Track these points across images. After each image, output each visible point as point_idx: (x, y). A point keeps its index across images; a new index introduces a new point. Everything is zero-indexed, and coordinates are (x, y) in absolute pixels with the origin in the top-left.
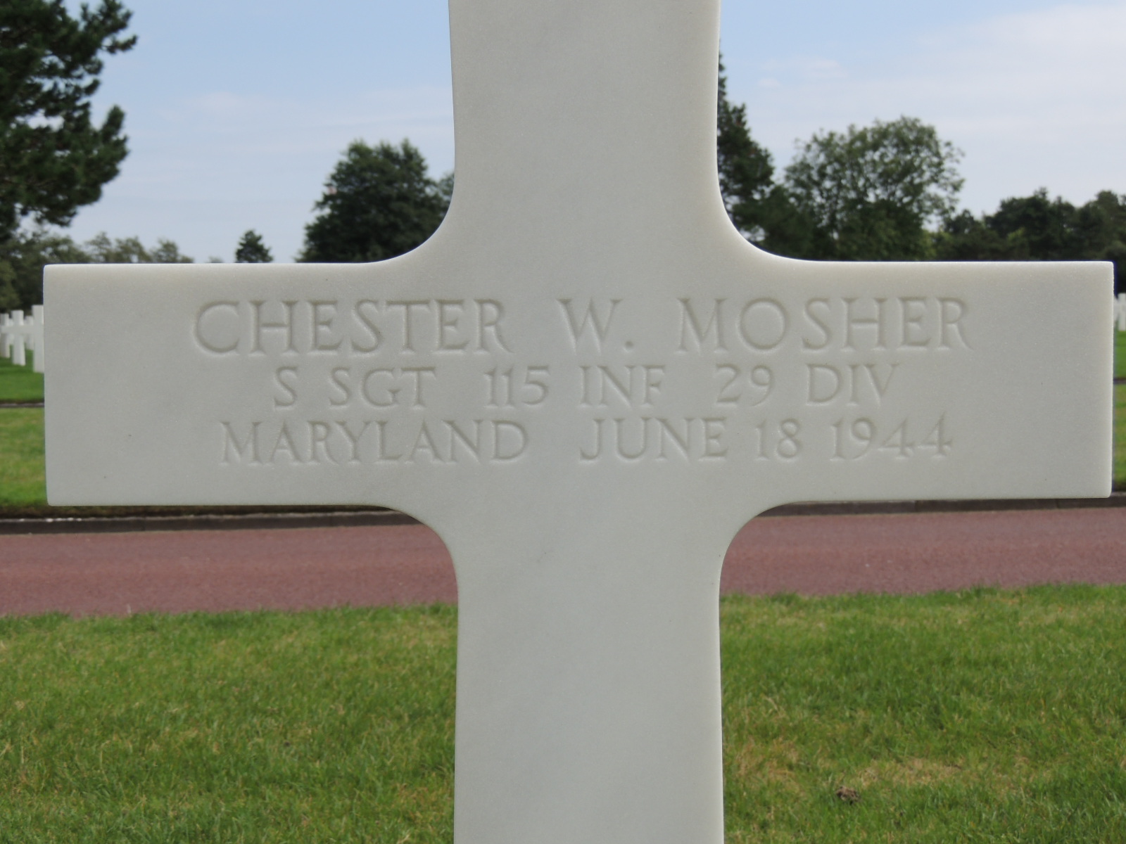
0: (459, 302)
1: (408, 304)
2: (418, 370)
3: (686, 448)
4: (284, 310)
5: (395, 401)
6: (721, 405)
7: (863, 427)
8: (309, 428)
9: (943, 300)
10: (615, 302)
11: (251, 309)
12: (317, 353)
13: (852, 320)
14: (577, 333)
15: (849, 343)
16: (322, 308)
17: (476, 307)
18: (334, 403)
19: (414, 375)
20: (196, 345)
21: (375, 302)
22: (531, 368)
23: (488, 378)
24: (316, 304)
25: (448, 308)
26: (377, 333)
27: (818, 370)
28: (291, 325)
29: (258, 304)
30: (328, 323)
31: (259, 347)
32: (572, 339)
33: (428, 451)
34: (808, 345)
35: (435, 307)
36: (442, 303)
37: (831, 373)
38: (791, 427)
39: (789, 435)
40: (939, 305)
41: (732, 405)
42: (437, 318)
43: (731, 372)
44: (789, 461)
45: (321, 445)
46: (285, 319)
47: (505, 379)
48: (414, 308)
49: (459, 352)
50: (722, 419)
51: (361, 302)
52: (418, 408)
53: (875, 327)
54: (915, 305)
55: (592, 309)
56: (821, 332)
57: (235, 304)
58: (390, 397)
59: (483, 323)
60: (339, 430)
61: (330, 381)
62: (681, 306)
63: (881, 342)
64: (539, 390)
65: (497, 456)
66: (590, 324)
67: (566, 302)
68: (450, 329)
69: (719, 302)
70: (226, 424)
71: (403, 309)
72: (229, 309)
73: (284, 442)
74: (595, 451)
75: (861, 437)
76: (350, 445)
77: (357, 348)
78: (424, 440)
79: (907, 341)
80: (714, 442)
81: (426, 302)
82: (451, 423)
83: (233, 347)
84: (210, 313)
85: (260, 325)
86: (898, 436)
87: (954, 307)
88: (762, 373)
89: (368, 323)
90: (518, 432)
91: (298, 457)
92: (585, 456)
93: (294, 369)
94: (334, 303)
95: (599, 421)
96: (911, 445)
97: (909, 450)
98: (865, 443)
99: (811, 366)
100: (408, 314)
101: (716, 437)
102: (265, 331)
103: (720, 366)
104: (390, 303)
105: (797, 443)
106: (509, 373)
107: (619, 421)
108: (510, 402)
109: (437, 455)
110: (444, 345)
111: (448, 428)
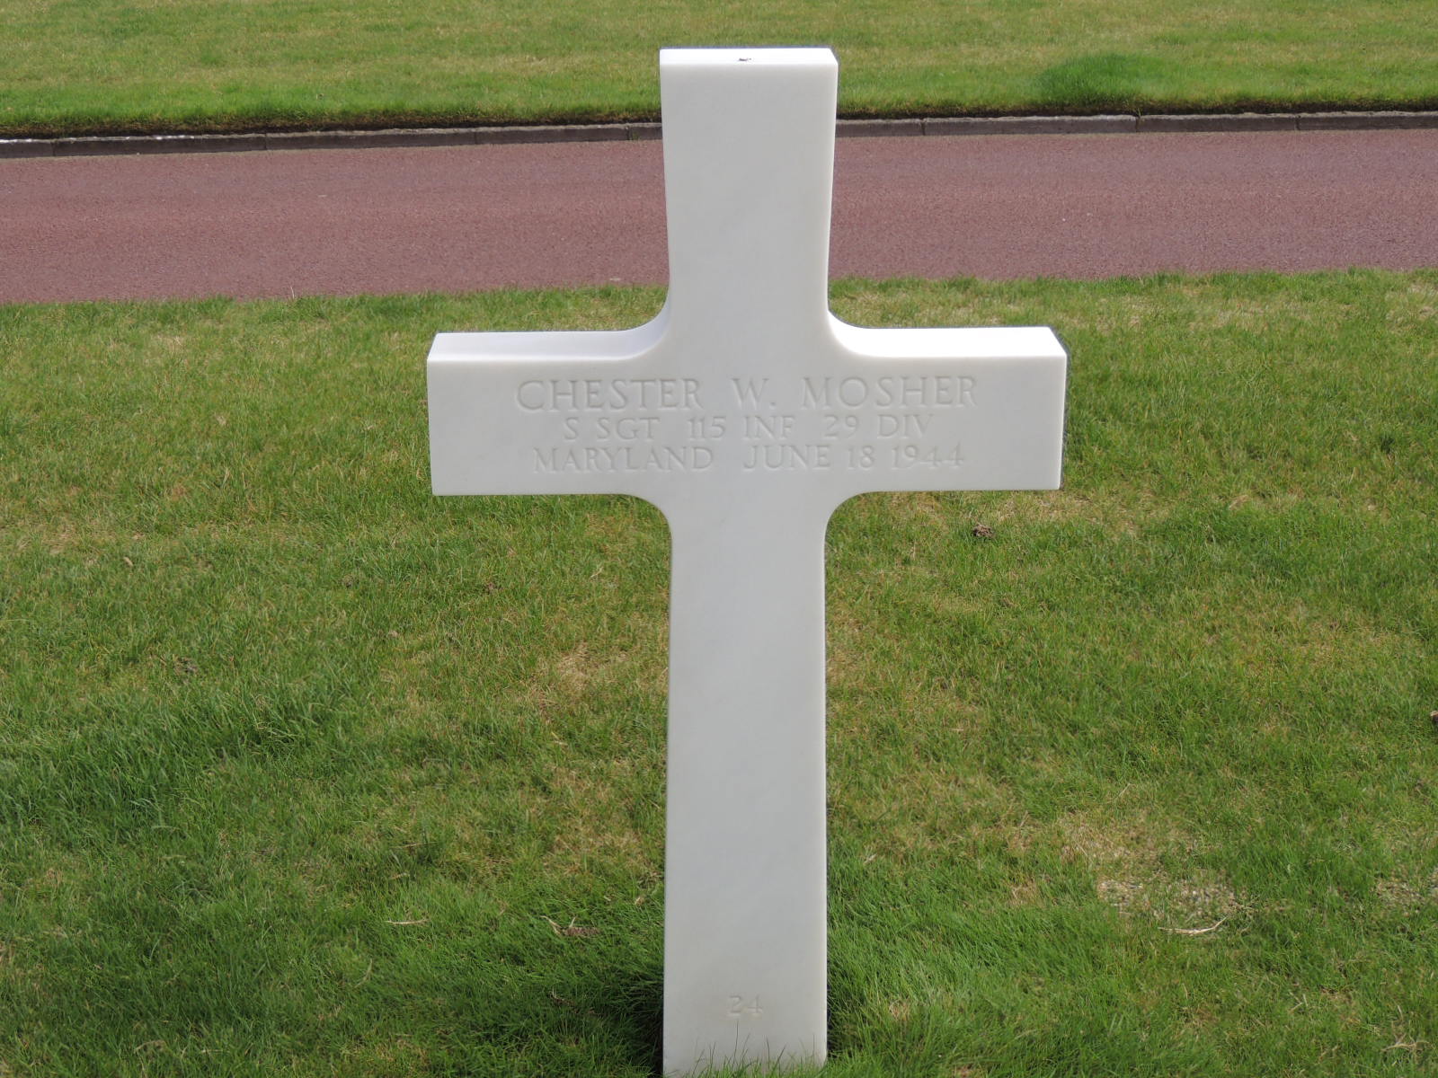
0: (673, 380)
1: (643, 381)
2: (649, 419)
3: (806, 462)
4: (570, 385)
5: (635, 435)
6: (828, 438)
7: (912, 450)
8: (585, 451)
9: (962, 378)
10: (766, 380)
11: (551, 385)
12: (589, 410)
13: (906, 389)
14: (742, 397)
15: (904, 402)
16: (593, 384)
17: (683, 383)
18: (600, 437)
19: (646, 422)
20: (519, 406)
21: (623, 381)
22: (715, 417)
23: (690, 423)
24: (588, 382)
25: (667, 384)
26: (625, 398)
27: (885, 418)
28: (574, 394)
29: (554, 382)
30: (596, 393)
31: (555, 406)
32: (740, 402)
33: (655, 465)
34: (879, 404)
35: (659, 383)
36: (663, 381)
37: (893, 420)
38: (868, 450)
39: (866, 454)
40: (959, 381)
41: (834, 438)
42: (660, 390)
43: (833, 419)
44: (866, 469)
45: (592, 461)
46: (571, 391)
47: (700, 424)
48: (646, 384)
49: (673, 409)
50: (827, 446)
51: (615, 381)
52: (649, 440)
53: (920, 393)
54: (945, 381)
55: (751, 384)
56: (887, 396)
57: (541, 382)
58: (632, 435)
59: (687, 392)
60: (603, 452)
61: (598, 426)
62: (804, 382)
63: (923, 402)
64: (720, 429)
65: (695, 467)
66: (750, 392)
67: (736, 380)
68: (668, 396)
69: (827, 379)
70: (537, 450)
71: (640, 384)
72: (538, 385)
73: (571, 459)
74: (752, 463)
75: (911, 456)
76: (609, 461)
77: (613, 406)
78: (652, 458)
79: (939, 401)
80: (822, 458)
81: (654, 381)
82: (668, 448)
83: (541, 406)
84: (526, 387)
85: (556, 393)
86: (932, 455)
87: (968, 382)
88: (851, 420)
89: (619, 392)
90: (708, 454)
91: (578, 468)
92: (747, 466)
93: (575, 418)
94: (599, 381)
95: (755, 447)
96: (940, 460)
97: (938, 463)
98: (912, 459)
99: (881, 416)
100: (643, 387)
101: (824, 455)
102: (559, 397)
103: (827, 416)
104: (633, 381)
105: (871, 458)
106: (702, 420)
107: (767, 447)
108: (703, 436)
109: (660, 466)
110: (664, 405)
111: (666, 451)
